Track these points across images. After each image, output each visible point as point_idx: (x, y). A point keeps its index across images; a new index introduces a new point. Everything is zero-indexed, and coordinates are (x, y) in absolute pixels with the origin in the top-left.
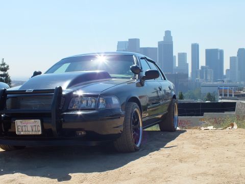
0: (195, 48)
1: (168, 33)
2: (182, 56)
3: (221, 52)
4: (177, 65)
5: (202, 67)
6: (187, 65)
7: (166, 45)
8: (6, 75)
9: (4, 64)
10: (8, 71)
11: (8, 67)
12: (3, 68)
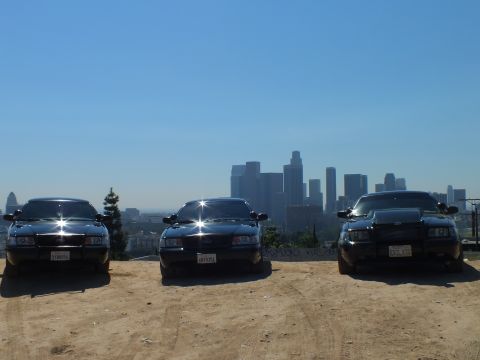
0: (331, 173)
1: (296, 155)
2: (315, 184)
3: (365, 178)
4: (308, 196)
5: (341, 198)
6: (321, 194)
7: (295, 170)
8: (115, 209)
9: (112, 194)
10: (117, 203)
11: (117, 197)
12: (112, 199)
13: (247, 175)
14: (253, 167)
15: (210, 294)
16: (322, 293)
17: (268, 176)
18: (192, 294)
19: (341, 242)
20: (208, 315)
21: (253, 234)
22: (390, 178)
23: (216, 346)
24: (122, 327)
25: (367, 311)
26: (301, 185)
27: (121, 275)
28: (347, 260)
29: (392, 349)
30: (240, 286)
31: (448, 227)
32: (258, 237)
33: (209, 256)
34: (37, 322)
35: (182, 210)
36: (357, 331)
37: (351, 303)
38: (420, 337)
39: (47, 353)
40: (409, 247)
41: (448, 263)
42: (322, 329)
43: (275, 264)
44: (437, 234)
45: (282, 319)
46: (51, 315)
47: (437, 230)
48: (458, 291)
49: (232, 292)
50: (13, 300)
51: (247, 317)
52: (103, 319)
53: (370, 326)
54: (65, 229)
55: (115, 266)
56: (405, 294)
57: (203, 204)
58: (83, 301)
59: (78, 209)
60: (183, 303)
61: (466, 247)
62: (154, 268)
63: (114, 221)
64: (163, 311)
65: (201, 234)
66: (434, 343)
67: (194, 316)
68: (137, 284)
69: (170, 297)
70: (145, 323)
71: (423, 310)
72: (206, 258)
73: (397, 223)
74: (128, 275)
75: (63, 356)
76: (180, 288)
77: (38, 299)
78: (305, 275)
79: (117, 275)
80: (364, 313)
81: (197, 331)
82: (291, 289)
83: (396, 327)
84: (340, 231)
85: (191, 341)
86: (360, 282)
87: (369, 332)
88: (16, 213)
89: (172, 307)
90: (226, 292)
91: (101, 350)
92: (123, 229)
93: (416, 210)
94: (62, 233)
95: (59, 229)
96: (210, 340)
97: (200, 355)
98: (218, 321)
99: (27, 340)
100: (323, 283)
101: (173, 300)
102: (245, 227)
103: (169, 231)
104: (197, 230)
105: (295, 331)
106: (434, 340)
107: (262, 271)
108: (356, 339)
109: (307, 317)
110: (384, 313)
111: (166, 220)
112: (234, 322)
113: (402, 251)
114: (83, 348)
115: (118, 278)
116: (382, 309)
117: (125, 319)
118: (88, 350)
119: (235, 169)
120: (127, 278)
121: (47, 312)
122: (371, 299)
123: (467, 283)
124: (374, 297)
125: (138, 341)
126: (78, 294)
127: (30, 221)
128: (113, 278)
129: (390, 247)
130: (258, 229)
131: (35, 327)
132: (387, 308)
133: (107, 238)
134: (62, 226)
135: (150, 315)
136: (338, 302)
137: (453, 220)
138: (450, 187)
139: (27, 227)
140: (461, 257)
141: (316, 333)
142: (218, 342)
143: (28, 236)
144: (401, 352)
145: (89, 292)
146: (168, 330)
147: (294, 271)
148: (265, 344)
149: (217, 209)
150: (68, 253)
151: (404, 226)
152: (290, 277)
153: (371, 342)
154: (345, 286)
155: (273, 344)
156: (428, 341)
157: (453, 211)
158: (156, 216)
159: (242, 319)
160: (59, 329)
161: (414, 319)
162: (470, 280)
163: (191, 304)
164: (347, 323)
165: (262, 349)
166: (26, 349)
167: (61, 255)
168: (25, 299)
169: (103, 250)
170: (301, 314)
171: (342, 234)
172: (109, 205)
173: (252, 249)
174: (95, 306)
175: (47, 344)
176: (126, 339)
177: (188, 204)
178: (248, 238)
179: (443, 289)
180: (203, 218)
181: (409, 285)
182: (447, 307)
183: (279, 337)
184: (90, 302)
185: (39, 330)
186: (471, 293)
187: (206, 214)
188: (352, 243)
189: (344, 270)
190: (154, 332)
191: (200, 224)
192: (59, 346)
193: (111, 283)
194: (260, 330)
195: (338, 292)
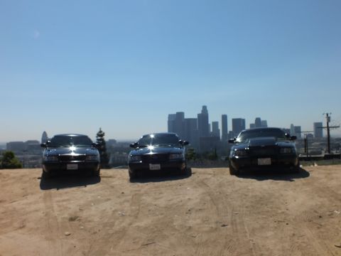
0: (224, 118)
1: (205, 108)
2: (215, 124)
3: (244, 121)
4: (211, 130)
5: (230, 132)
6: (219, 130)
7: (204, 116)
8: (102, 140)
9: (101, 132)
10: (104, 137)
11: (104, 133)
12: (101, 134)
13: (177, 120)
14: (180, 115)
15: (157, 187)
16: (220, 185)
17: (189, 120)
18: (147, 187)
19: (231, 157)
20: (156, 199)
21: (181, 153)
22: (258, 120)
23: (160, 217)
24: (108, 206)
25: (246, 195)
26: (208, 125)
27: (106, 177)
28: (234, 167)
29: (260, 216)
30: (174, 182)
31: (291, 147)
32: (183, 155)
33: (156, 165)
34: (61, 204)
35: (141, 140)
36: (240, 206)
37: (236, 191)
38: (275, 209)
39: (67, 221)
40: (269, 159)
41: (291, 168)
42: (220, 206)
43: (193, 170)
44: (285, 152)
45: (198, 200)
46: (68, 200)
47: (285, 150)
48: (297, 184)
49: (170, 186)
50: (48, 191)
51: (178, 200)
52: (97, 202)
53: (248, 204)
54: (74, 151)
55: (103, 172)
56: (267, 186)
57: (152, 136)
58: (86, 192)
59: (82, 140)
60: (142, 192)
61: (301, 159)
62: (125, 173)
63: (102, 147)
64: (131, 197)
65: (151, 153)
66: (283, 213)
67: (148, 199)
68: (116, 182)
69: (135, 189)
70: (121, 204)
71: (277, 194)
72: (155, 167)
73: (263, 146)
74: (110, 177)
75: (76, 222)
76: (140, 184)
77: (61, 191)
78: (210, 176)
79: (104, 177)
80: (244, 197)
81: (151, 208)
82: (203, 183)
83: (262, 204)
84: (230, 151)
85: (147, 213)
86: (242, 179)
87: (247, 207)
88: (47, 143)
89: (136, 195)
90: (166, 186)
91: (96, 219)
92: (108, 151)
93: (273, 138)
94: (73, 154)
95: (71, 151)
96: (157, 213)
97: (152, 222)
98: (162, 202)
99: (56, 213)
100: (221, 180)
101: (136, 191)
102: (177, 149)
103: (133, 151)
104: (149, 151)
105: (206, 207)
106: (283, 211)
107: (186, 174)
108: (240, 211)
109: (212, 200)
110: (256, 196)
111: (132, 146)
112: (171, 203)
113: (266, 161)
114: (87, 218)
115: (105, 179)
116: (254, 194)
117: (109, 202)
118: (89, 219)
119: (170, 116)
120: (110, 179)
121: (66, 198)
122: (248, 189)
123: (302, 179)
124: (250, 188)
125: (117, 214)
126: (83, 188)
127: (55, 147)
128: (102, 179)
129: (259, 160)
130: (184, 150)
131: (59, 206)
132: (258, 194)
133: (99, 156)
134: (73, 150)
135: (123, 199)
136: (229, 191)
137: (294, 144)
138: (292, 125)
139: (53, 151)
140: (299, 164)
141: (217, 208)
142: (162, 214)
143: (55, 156)
144: (265, 218)
145: (89, 187)
146: (133, 208)
147: (204, 173)
148: (188, 215)
149: (160, 139)
150: (76, 165)
151: (266, 147)
152: (202, 177)
153: (248, 213)
154: (233, 181)
155: (193, 215)
156: (280, 211)
157: (294, 138)
158: (125, 143)
159: (175, 201)
160: (73, 207)
161: (272, 199)
162: (303, 177)
163: (146, 193)
164: (235, 202)
165: (187, 218)
166: (55, 218)
167: (73, 166)
168: (53, 191)
169: (96, 163)
170: (208, 198)
171: (231, 152)
172: (99, 138)
173: (180, 161)
174: (93, 194)
175: (66, 215)
176: (110, 213)
177: (144, 137)
178: (178, 155)
179: (289, 182)
180: (153, 144)
181: (270, 181)
182: (290, 193)
183: (197, 211)
184: (90, 192)
185: (62, 208)
186: (304, 184)
187: (154, 142)
188: (237, 157)
189: (233, 173)
190: (126, 209)
191: (151, 147)
192: (73, 217)
193: (101, 182)
194: (185, 207)
195: (230, 185)
